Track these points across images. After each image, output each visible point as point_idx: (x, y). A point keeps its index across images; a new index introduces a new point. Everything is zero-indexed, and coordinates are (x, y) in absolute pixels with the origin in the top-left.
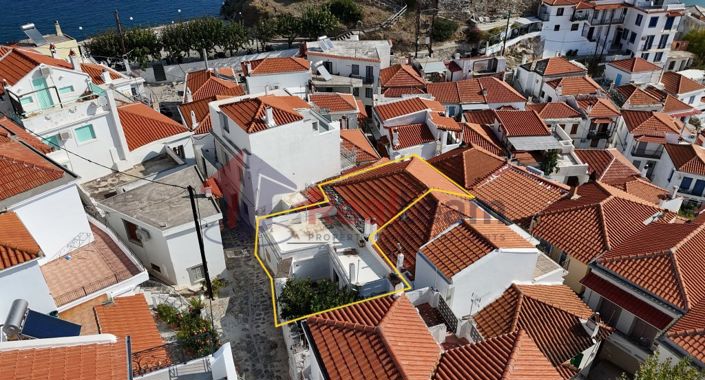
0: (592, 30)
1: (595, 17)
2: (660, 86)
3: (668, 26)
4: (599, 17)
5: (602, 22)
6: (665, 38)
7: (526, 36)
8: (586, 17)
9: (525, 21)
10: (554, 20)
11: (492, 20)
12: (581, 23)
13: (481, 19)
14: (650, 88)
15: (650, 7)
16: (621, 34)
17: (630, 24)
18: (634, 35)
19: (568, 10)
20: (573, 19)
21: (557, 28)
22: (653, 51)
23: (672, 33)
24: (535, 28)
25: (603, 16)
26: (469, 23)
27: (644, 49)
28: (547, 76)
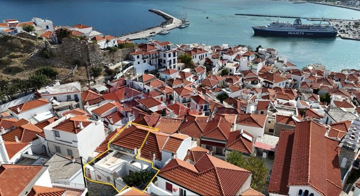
0: (150, 61)
1: (150, 57)
2: (180, 77)
3: (174, 56)
4: (151, 56)
5: (153, 58)
6: (174, 60)
7: (129, 68)
8: (147, 57)
9: (126, 62)
10: (137, 60)
11: (114, 64)
12: (146, 60)
13: (109, 64)
14: (177, 78)
15: (167, 50)
16: (160, 61)
17: (162, 57)
18: (165, 61)
19: (141, 56)
20: (143, 59)
21: (139, 63)
22: (172, 65)
23: (176, 58)
24: (131, 64)
25: (153, 56)
26: (105, 67)
27: (170, 65)
28: (144, 82)
